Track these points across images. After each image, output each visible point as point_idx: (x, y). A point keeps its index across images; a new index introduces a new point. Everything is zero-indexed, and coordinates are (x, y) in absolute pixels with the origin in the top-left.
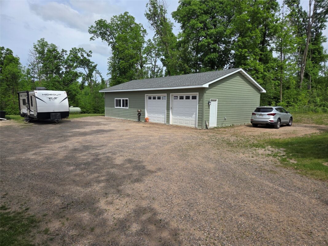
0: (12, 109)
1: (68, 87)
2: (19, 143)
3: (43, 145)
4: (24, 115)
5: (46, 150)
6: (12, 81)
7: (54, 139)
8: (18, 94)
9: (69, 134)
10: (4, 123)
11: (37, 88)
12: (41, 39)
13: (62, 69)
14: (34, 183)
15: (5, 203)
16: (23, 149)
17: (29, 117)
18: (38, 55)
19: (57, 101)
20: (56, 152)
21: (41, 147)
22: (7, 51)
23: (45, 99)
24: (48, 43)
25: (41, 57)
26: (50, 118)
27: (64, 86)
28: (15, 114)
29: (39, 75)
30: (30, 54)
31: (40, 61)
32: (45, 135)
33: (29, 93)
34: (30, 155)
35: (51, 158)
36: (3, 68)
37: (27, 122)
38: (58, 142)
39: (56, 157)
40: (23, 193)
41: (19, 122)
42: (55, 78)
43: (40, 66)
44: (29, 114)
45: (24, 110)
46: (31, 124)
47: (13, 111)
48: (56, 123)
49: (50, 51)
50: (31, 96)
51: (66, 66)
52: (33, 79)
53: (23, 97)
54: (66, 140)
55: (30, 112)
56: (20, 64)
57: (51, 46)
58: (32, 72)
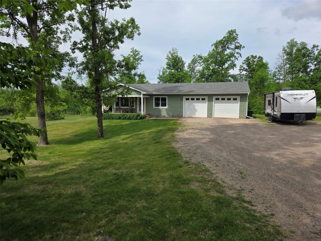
0: (257, 109)
1: (316, 85)
2: (263, 141)
3: (286, 147)
4: (268, 115)
5: (290, 153)
6: (260, 84)
7: (298, 142)
8: (265, 95)
9: (316, 139)
10: (251, 121)
11: (283, 88)
12: (291, 40)
13: (310, 67)
14: (279, 187)
15: (251, 198)
16: (267, 147)
17: (273, 117)
18: (285, 57)
19: (303, 102)
20: (301, 157)
21: (284, 149)
22: (258, 58)
23: (290, 99)
24: (298, 43)
25: (289, 58)
26: (293, 119)
27: (311, 85)
28: (260, 113)
29: (285, 77)
30: (279, 57)
31: (287, 63)
32: (288, 136)
33: (275, 94)
34: (273, 155)
35: (295, 164)
36: (254, 74)
37: (270, 122)
38: (302, 146)
39: (301, 163)
40: (268, 194)
41: (263, 121)
42: (301, 77)
43: (287, 67)
44: (272, 114)
45: (269, 110)
46: (274, 124)
47: (258, 111)
48: (299, 124)
49: (299, 50)
50: (276, 97)
51: (316, 63)
52: (278, 81)
53: (269, 98)
54: (312, 146)
55: (274, 112)
56: (268, 68)
57: (301, 45)
58: (278, 74)
